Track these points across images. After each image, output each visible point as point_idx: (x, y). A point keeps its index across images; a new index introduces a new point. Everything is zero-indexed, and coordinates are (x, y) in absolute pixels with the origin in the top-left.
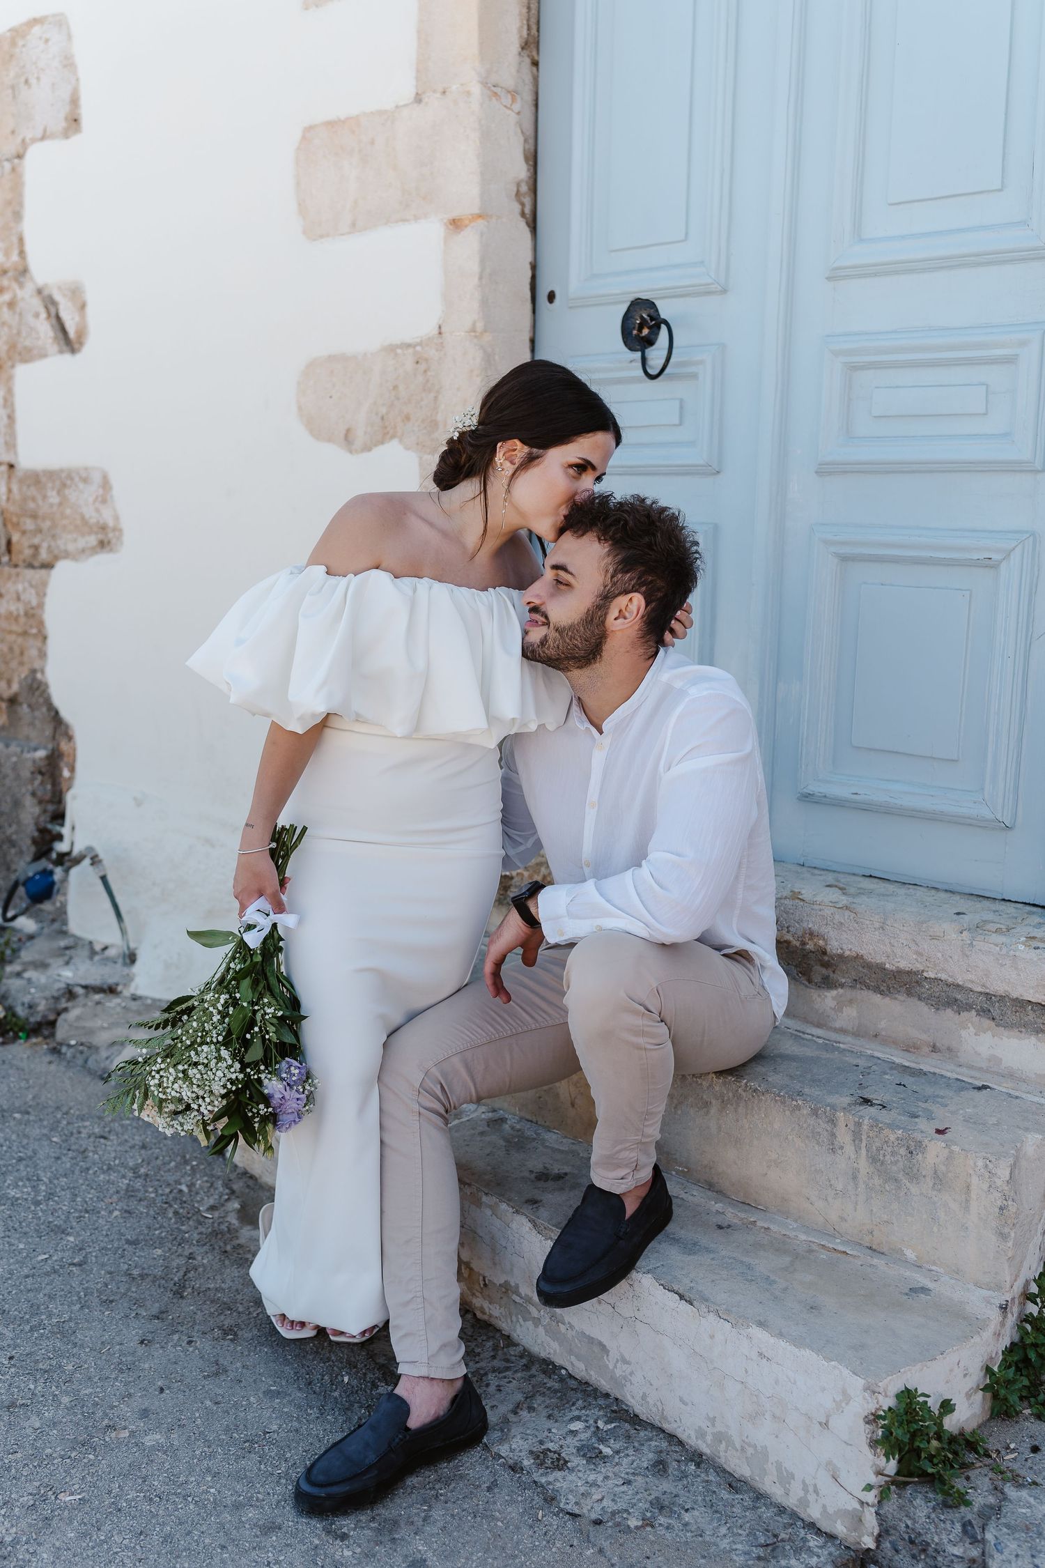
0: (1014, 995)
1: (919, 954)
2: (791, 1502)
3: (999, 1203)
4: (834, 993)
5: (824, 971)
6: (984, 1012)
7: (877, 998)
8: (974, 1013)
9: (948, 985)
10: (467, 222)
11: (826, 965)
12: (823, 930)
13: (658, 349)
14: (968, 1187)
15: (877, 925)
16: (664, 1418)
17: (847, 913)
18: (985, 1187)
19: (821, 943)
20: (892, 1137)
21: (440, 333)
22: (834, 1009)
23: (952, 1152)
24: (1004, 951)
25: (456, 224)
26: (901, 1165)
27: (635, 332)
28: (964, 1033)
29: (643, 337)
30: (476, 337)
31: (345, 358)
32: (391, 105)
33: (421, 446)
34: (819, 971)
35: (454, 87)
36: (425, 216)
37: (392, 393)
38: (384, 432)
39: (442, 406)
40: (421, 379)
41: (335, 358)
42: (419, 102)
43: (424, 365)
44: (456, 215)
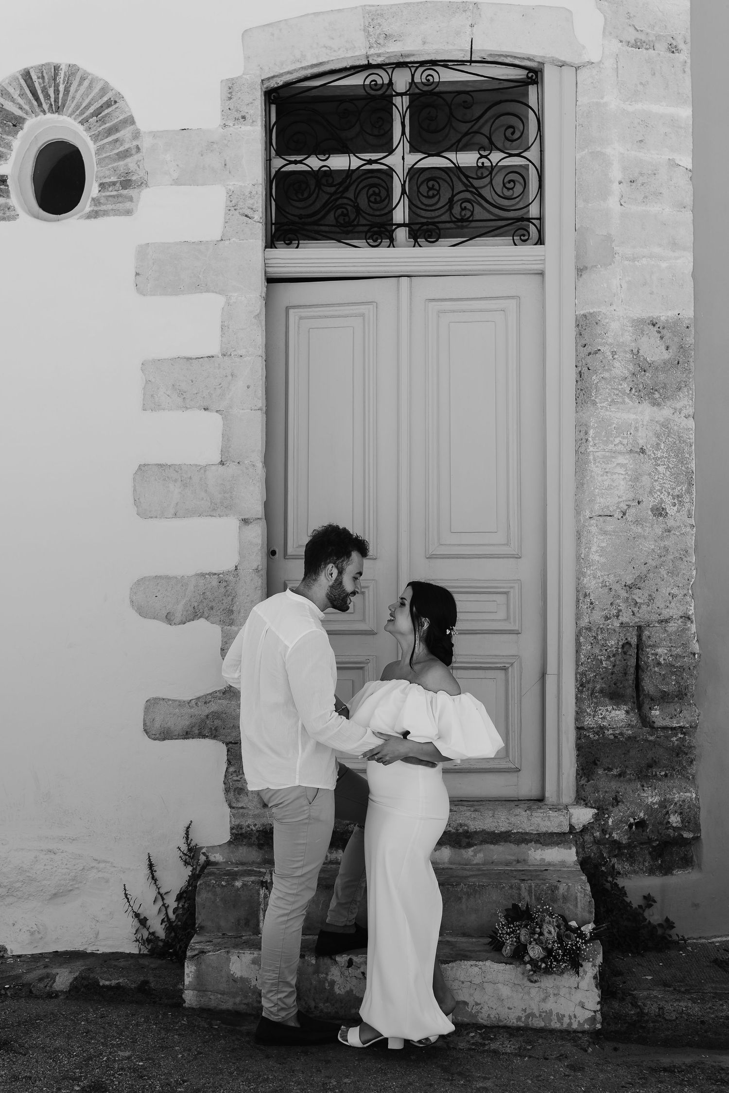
0: (550, 831)
1: (510, 824)
2: (564, 1028)
4: (472, 849)
5: (467, 840)
6: (537, 842)
7: (492, 847)
8: (533, 843)
9: (523, 834)
10: (250, 521)
11: (468, 837)
12: (467, 822)
15: (491, 815)
17: (477, 813)
18: (583, 896)
19: (466, 828)
20: (545, 887)
21: (236, 569)
22: (473, 856)
24: (545, 815)
25: (246, 521)
28: (530, 852)
30: (257, 572)
31: (168, 578)
32: (203, 463)
33: (222, 622)
34: (465, 841)
35: (246, 462)
36: (227, 516)
37: (202, 596)
38: (195, 615)
39: (237, 603)
40: (222, 590)
41: (160, 577)
42: (223, 464)
43: (225, 584)
44: (246, 517)
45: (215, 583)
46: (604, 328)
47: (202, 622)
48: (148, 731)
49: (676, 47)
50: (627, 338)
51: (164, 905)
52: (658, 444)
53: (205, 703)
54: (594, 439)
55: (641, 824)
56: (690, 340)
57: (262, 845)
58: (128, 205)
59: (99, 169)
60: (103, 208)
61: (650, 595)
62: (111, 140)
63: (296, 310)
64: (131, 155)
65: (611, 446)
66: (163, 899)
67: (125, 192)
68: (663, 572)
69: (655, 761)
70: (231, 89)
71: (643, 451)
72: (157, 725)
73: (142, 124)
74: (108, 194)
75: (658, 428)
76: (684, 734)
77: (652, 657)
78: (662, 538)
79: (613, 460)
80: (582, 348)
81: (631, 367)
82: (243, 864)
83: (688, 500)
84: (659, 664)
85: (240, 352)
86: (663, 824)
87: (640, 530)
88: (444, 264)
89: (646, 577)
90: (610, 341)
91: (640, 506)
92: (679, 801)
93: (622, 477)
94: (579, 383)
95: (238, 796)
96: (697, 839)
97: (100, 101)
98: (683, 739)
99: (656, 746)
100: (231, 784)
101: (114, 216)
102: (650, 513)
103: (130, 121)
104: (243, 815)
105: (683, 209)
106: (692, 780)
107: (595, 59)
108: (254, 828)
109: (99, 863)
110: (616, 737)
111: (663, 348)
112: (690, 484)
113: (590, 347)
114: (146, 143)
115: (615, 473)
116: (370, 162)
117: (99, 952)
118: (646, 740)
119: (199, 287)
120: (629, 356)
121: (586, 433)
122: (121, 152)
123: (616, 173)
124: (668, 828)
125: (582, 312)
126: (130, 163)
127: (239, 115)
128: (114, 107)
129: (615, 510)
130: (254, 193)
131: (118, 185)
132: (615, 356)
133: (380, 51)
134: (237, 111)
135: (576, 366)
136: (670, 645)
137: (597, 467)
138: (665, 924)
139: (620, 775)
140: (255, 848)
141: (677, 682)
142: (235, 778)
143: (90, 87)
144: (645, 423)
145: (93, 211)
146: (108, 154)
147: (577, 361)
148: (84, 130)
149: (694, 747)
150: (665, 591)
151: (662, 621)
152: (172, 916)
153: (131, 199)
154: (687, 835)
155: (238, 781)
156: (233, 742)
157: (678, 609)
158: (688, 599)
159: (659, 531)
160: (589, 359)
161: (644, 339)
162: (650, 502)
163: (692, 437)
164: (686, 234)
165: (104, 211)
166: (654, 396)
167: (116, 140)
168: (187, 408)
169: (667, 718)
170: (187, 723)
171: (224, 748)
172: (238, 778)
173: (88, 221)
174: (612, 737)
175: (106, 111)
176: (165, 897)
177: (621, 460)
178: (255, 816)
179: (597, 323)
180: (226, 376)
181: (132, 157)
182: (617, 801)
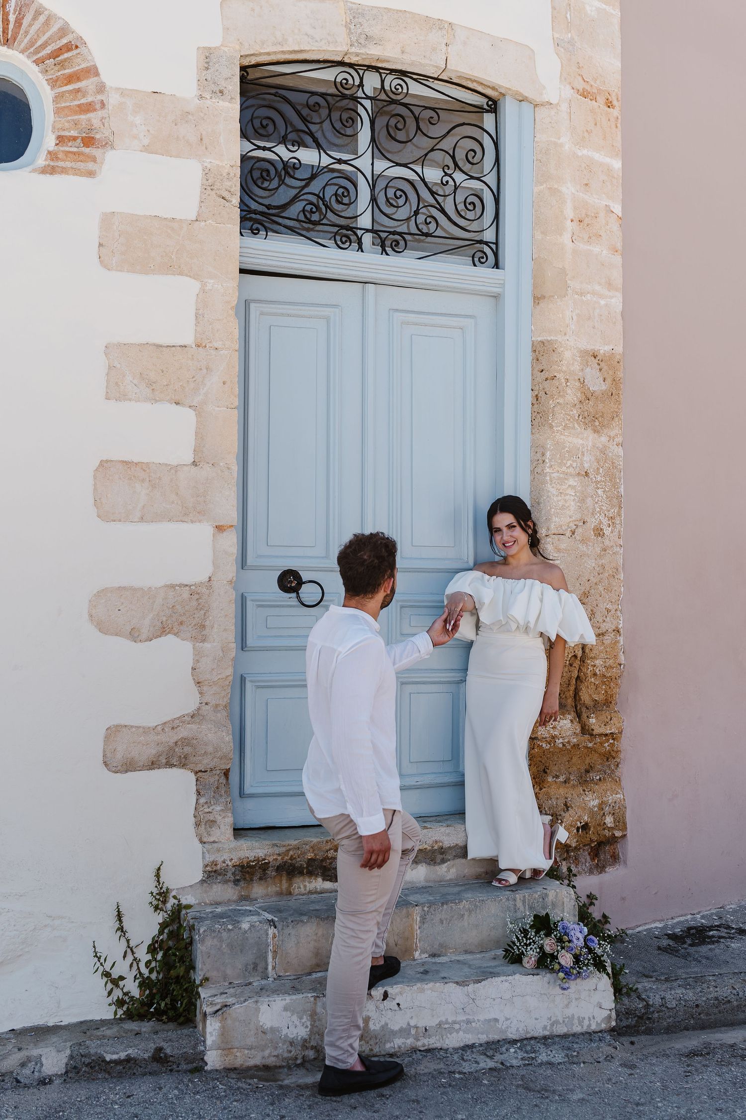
2: (585, 1029)
4: (446, 864)
5: (441, 856)
10: (225, 528)
11: (442, 853)
12: (442, 838)
16: (527, 1032)
17: (451, 828)
19: (440, 844)
21: (209, 580)
22: (445, 872)
23: (557, 892)
25: (220, 528)
26: (540, 906)
27: (284, 584)
30: (231, 584)
31: (133, 590)
32: (174, 463)
33: (194, 639)
34: (439, 857)
35: (221, 464)
36: (200, 522)
37: (170, 610)
38: (163, 631)
39: (210, 618)
40: (195, 603)
41: (124, 588)
42: (196, 465)
43: (197, 596)
44: (221, 524)
45: (186, 595)
46: (560, 356)
47: (169, 640)
48: (109, 763)
49: (611, 102)
50: (576, 367)
51: (135, 959)
52: (598, 469)
53: (173, 728)
54: (550, 460)
55: (585, 827)
56: (620, 374)
57: (238, 880)
58: (90, 166)
59: (57, 119)
60: (60, 164)
61: (592, 611)
62: (71, 89)
63: (258, 305)
64: (95, 110)
65: (564, 469)
66: (133, 953)
67: (87, 150)
68: (601, 588)
69: (591, 766)
70: (208, 58)
71: (587, 474)
72: (119, 756)
73: (106, 76)
74: (67, 149)
75: (598, 454)
76: (613, 739)
77: (591, 668)
78: (600, 556)
79: (566, 482)
80: (539, 373)
81: (579, 395)
82: (218, 904)
83: (618, 522)
84: (595, 674)
85: (216, 345)
86: (601, 826)
87: (585, 549)
88: (412, 275)
89: (589, 592)
90: (564, 368)
91: (585, 526)
92: (612, 803)
93: (572, 498)
94: (536, 406)
95: (209, 829)
96: (624, 836)
97: (58, 42)
98: (612, 745)
99: (593, 752)
100: (202, 817)
101: (74, 175)
102: (592, 533)
103: (92, 71)
104: (218, 850)
105: (615, 253)
106: (618, 782)
107: (554, 101)
108: (230, 864)
109: (53, 920)
110: (564, 745)
111: (602, 379)
112: (620, 507)
113: (547, 373)
114: (113, 100)
115: (567, 494)
116: (340, 161)
117: (62, 1024)
118: (586, 747)
119: (170, 267)
120: (577, 384)
121: (543, 455)
122: (83, 104)
123: (569, 213)
124: (604, 829)
125: (539, 339)
126: (94, 118)
127: (217, 89)
128: (75, 52)
129: (566, 530)
130: (232, 175)
131: (79, 141)
132: (568, 384)
133: (361, 51)
134: (214, 83)
135: (532, 390)
136: (606, 657)
137: (553, 487)
138: (603, 921)
139: (565, 782)
140: (231, 884)
141: (606, 692)
142: (207, 810)
143: (47, 23)
144: (589, 448)
145: (49, 165)
146: (68, 104)
147: (533, 384)
148: (39, 72)
149: (620, 751)
150: (602, 606)
151: (599, 635)
152: (145, 971)
153: (94, 159)
154: (618, 834)
155: (210, 812)
156: (203, 770)
157: (612, 623)
158: (619, 613)
159: (598, 550)
160: (547, 385)
161: (588, 370)
162: (592, 523)
163: (621, 463)
164: (617, 276)
165: (63, 168)
166: (595, 423)
167: (78, 91)
168: (156, 401)
169: (603, 726)
170: (154, 752)
171: (192, 777)
172: (210, 810)
173: (42, 176)
174: (561, 746)
175: (66, 55)
176: (134, 950)
177: (572, 482)
178: (231, 850)
179: (554, 351)
180: (201, 369)
181: (95, 113)
182: (567, 807)
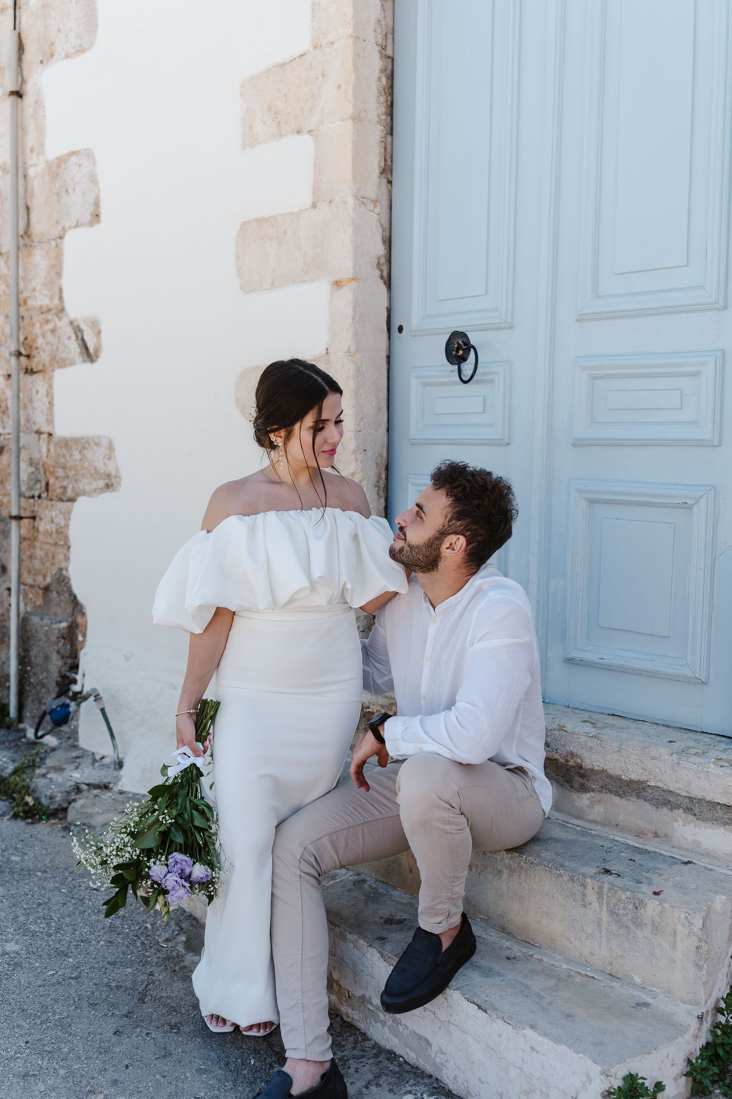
0: (708, 798)
1: (644, 769)
3: (696, 944)
4: (588, 795)
5: (581, 780)
6: (688, 810)
7: (617, 799)
8: (681, 810)
9: (664, 791)
10: (344, 282)
11: (583, 776)
12: (580, 752)
13: (469, 364)
14: (675, 932)
15: (616, 749)
16: (469, 1093)
17: (595, 740)
18: (686, 932)
19: (579, 761)
20: (624, 897)
21: (327, 353)
22: (588, 807)
23: (663, 908)
24: (700, 768)
25: (338, 284)
26: (630, 916)
27: (454, 353)
28: (675, 824)
29: (459, 356)
30: (350, 355)
32: (296, 209)
34: (578, 780)
36: (318, 279)
42: (315, 207)
44: (337, 278)
85: (331, 38)
168: (281, 137)
180: (317, 78)
